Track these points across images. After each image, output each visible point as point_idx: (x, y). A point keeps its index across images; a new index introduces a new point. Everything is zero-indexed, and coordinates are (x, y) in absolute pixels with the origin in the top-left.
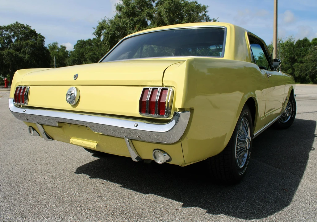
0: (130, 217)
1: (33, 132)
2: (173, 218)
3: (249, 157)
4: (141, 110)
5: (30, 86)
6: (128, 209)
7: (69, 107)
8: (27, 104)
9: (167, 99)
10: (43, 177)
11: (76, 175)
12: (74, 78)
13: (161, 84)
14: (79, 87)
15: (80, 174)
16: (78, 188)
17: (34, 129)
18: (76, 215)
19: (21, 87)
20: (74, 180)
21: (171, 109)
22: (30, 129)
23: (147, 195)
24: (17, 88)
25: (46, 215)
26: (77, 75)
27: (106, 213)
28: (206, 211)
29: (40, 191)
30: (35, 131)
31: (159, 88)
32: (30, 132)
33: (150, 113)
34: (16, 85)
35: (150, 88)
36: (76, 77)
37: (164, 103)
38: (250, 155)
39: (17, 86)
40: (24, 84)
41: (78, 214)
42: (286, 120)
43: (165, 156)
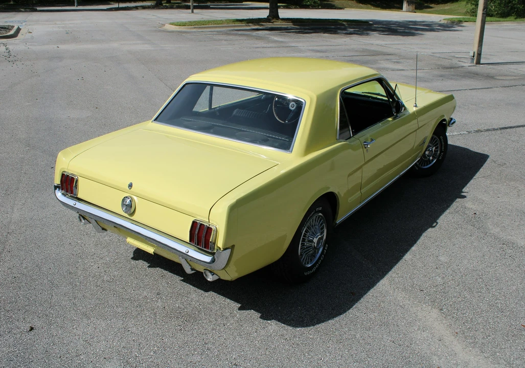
0: (186, 321)
1: (83, 221)
2: (225, 322)
3: (325, 251)
4: (191, 240)
5: (79, 177)
6: (186, 310)
8: (77, 195)
10: (96, 266)
11: (133, 262)
13: (208, 221)
15: (137, 262)
16: (136, 282)
17: (84, 218)
18: (137, 316)
19: (68, 176)
20: (131, 271)
21: (215, 245)
23: (207, 294)
25: (109, 317)
26: (131, 184)
27: (164, 314)
28: (260, 315)
29: (97, 286)
30: (86, 220)
31: (205, 225)
32: (81, 220)
33: (198, 244)
34: (60, 172)
35: (198, 222)
36: (130, 186)
38: (326, 249)
41: (138, 316)
42: (427, 163)
43: (213, 275)
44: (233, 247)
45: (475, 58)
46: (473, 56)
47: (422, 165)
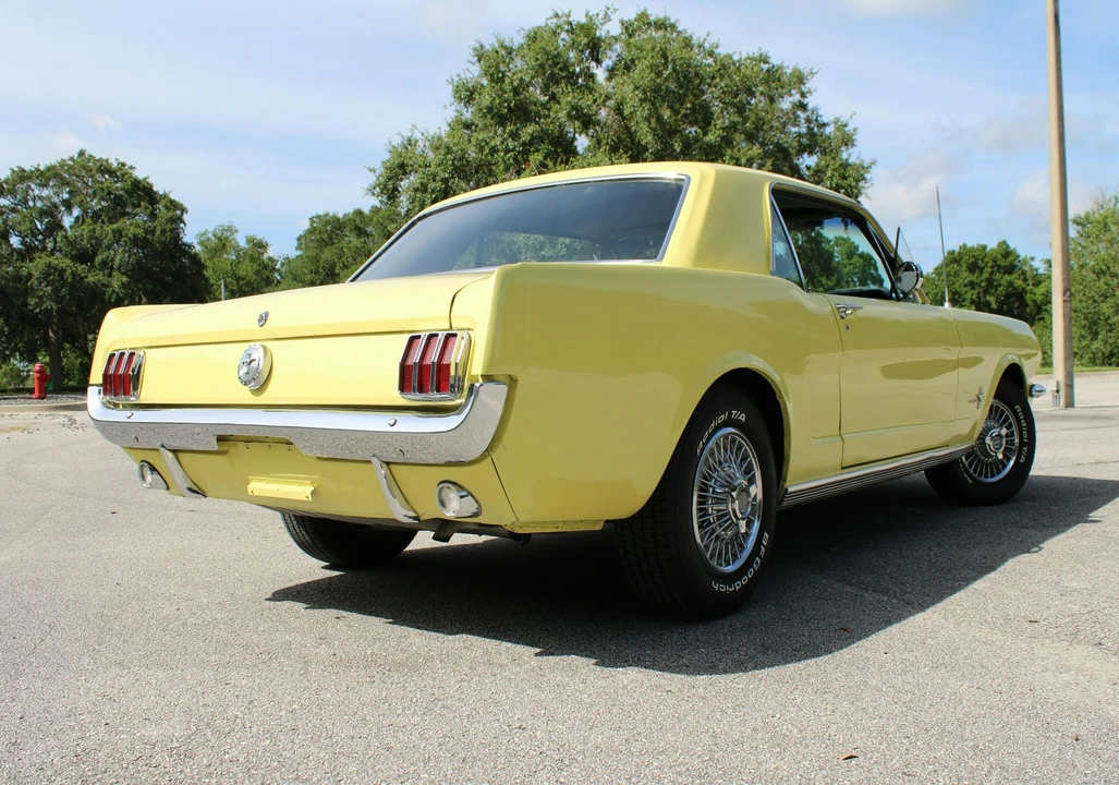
1: (149, 478)
3: (763, 549)
4: (404, 386)
5: (146, 351)
7: (244, 395)
8: (138, 397)
9: (455, 357)
12: (259, 321)
13: (448, 326)
14: (270, 345)
15: (278, 603)
16: (266, 625)
17: (153, 469)
19: (122, 354)
21: (463, 380)
22: (142, 467)
23: (451, 637)
24: (112, 356)
26: (267, 314)
27: (331, 663)
30: (156, 476)
31: (440, 334)
32: (143, 478)
33: (421, 390)
34: (107, 350)
35: (422, 334)
36: (263, 319)
37: (448, 366)
39: (110, 352)
40: (129, 345)
41: (261, 665)
42: (992, 472)
43: (462, 497)
44: (512, 382)
45: (1062, 394)
46: (1058, 391)
47: (980, 474)
